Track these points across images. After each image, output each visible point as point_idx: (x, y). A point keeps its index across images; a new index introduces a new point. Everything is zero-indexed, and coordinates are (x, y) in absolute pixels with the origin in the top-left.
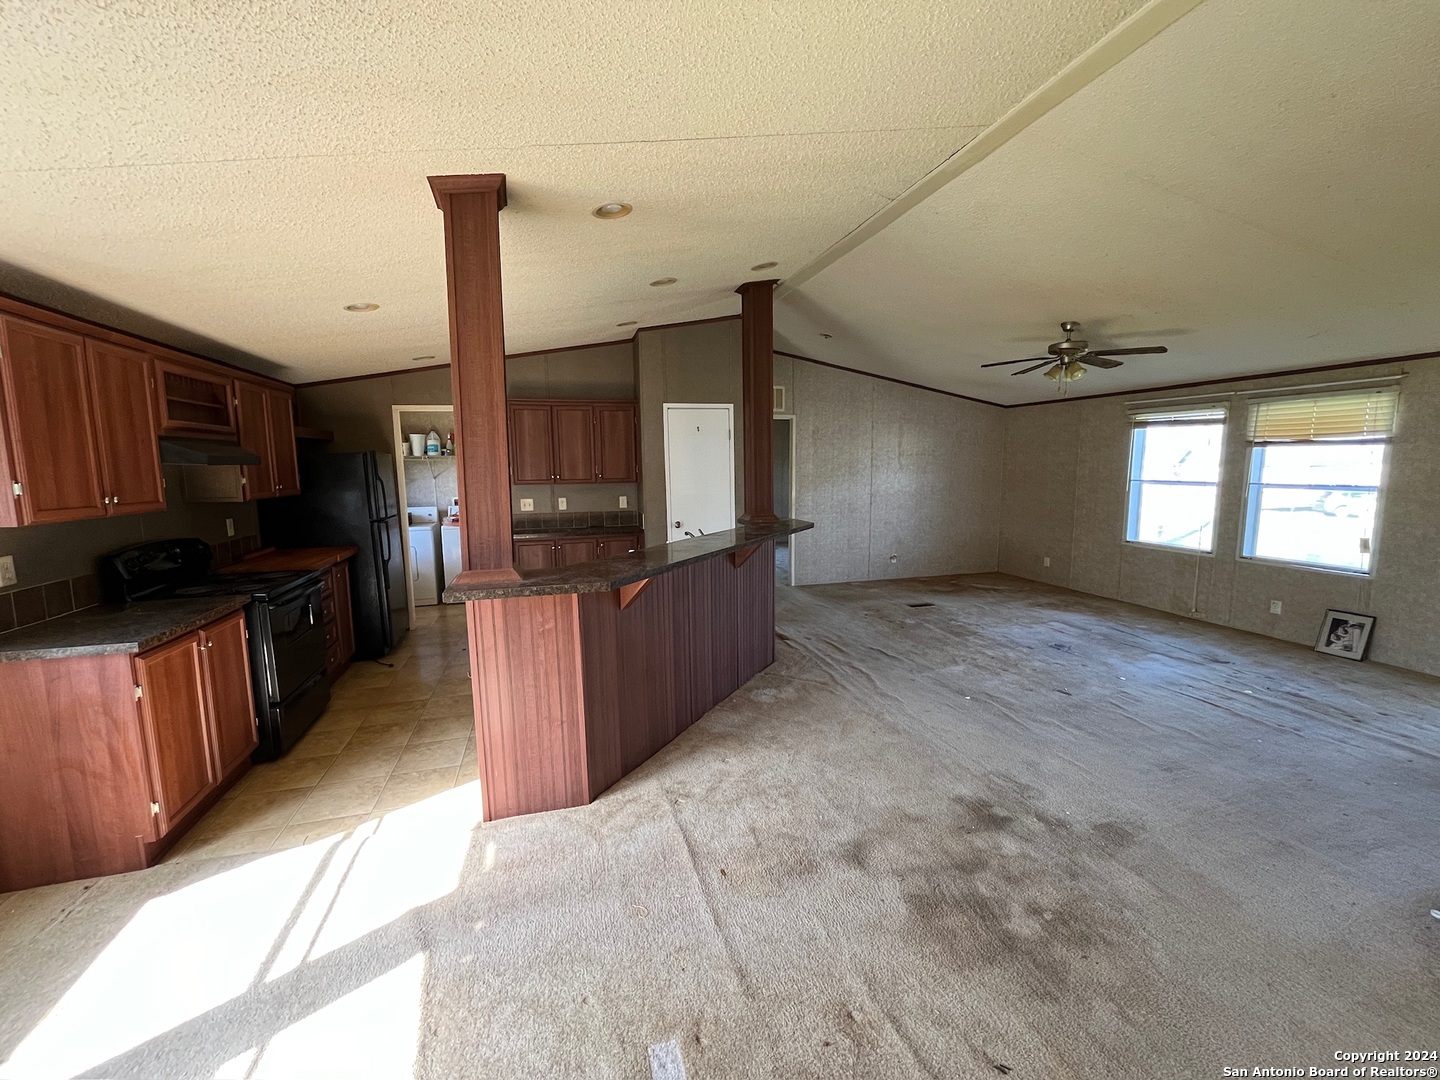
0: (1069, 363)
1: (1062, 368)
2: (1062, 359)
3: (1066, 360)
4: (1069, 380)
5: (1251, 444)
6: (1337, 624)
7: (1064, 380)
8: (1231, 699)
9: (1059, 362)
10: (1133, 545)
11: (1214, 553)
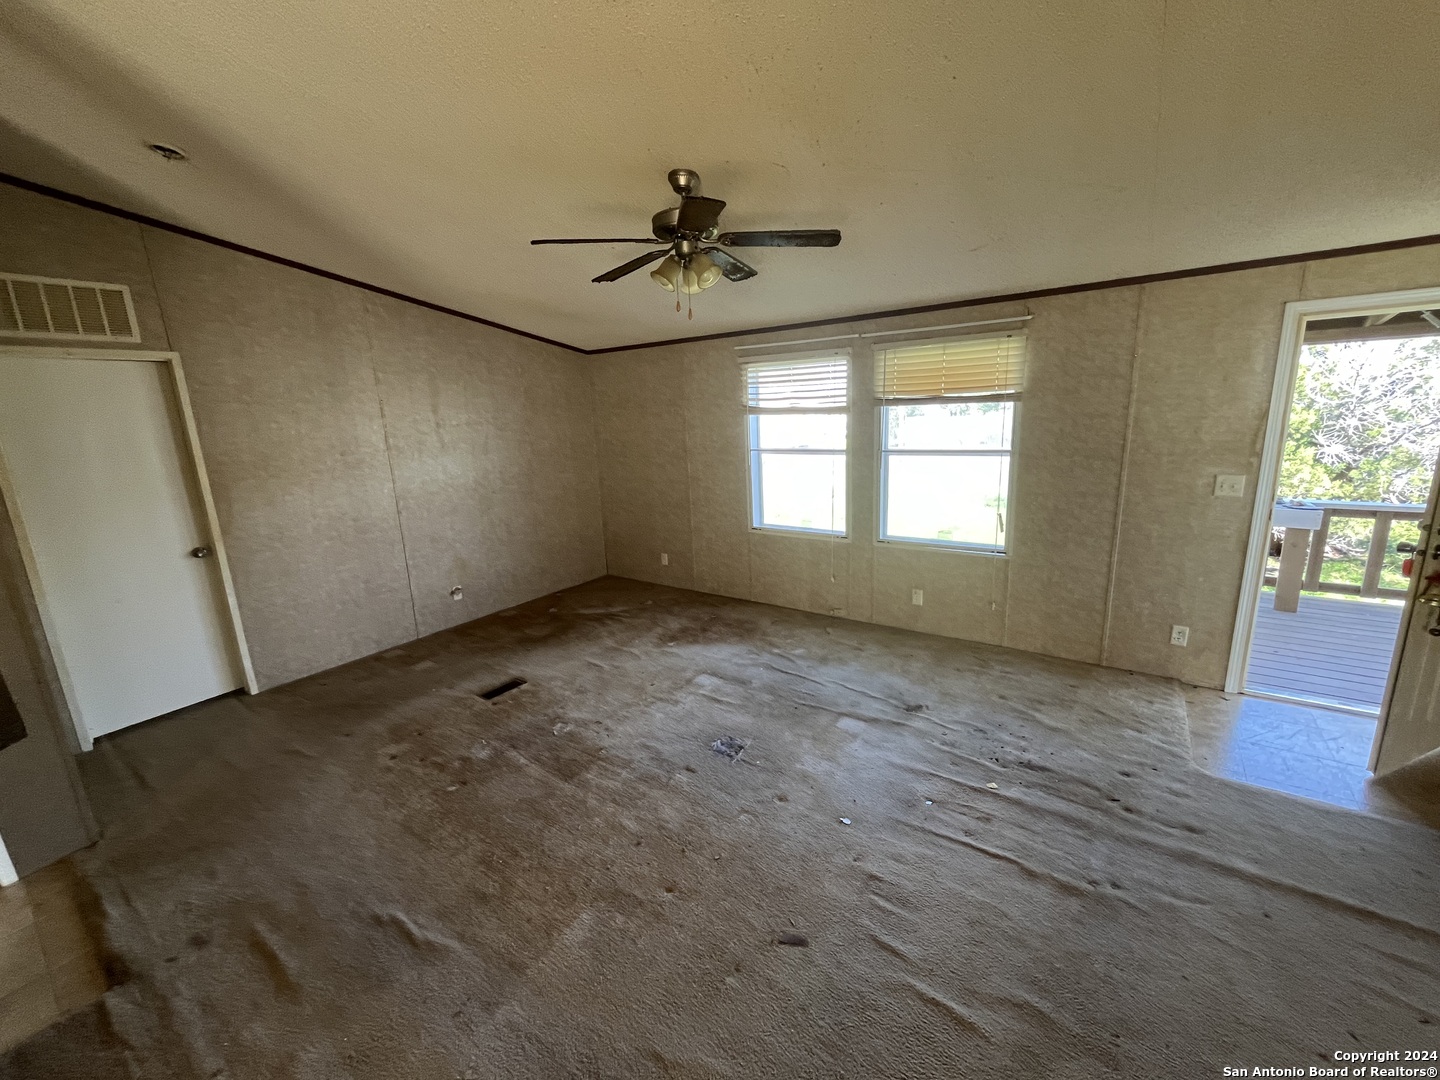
0: (690, 254)
1: (679, 263)
2: (678, 247)
3: (685, 247)
4: (695, 288)
5: (880, 402)
7: (685, 290)
9: (673, 252)
10: (760, 532)
11: (850, 537)
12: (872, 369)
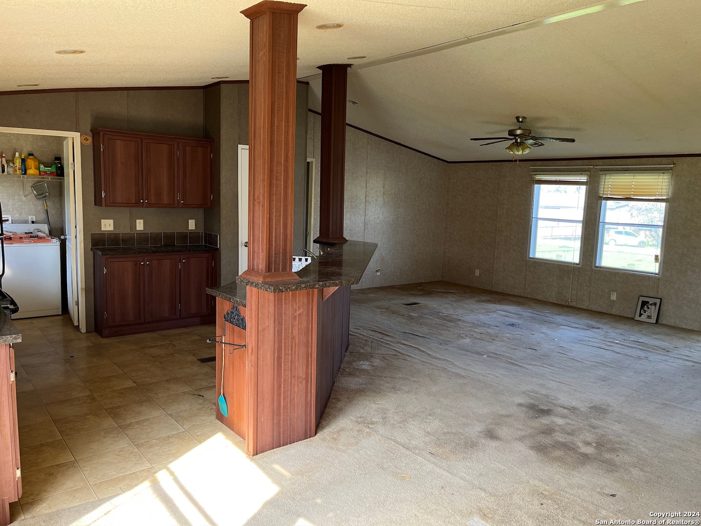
1: (516, 145)
2: (516, 140)
3: (519, 141)
4: (520, 153)
5: (602, 198)
6: (644, 303)
8: (611, 346)
10: (533, 260)
11: (581, 264)
12: (599, 183)
